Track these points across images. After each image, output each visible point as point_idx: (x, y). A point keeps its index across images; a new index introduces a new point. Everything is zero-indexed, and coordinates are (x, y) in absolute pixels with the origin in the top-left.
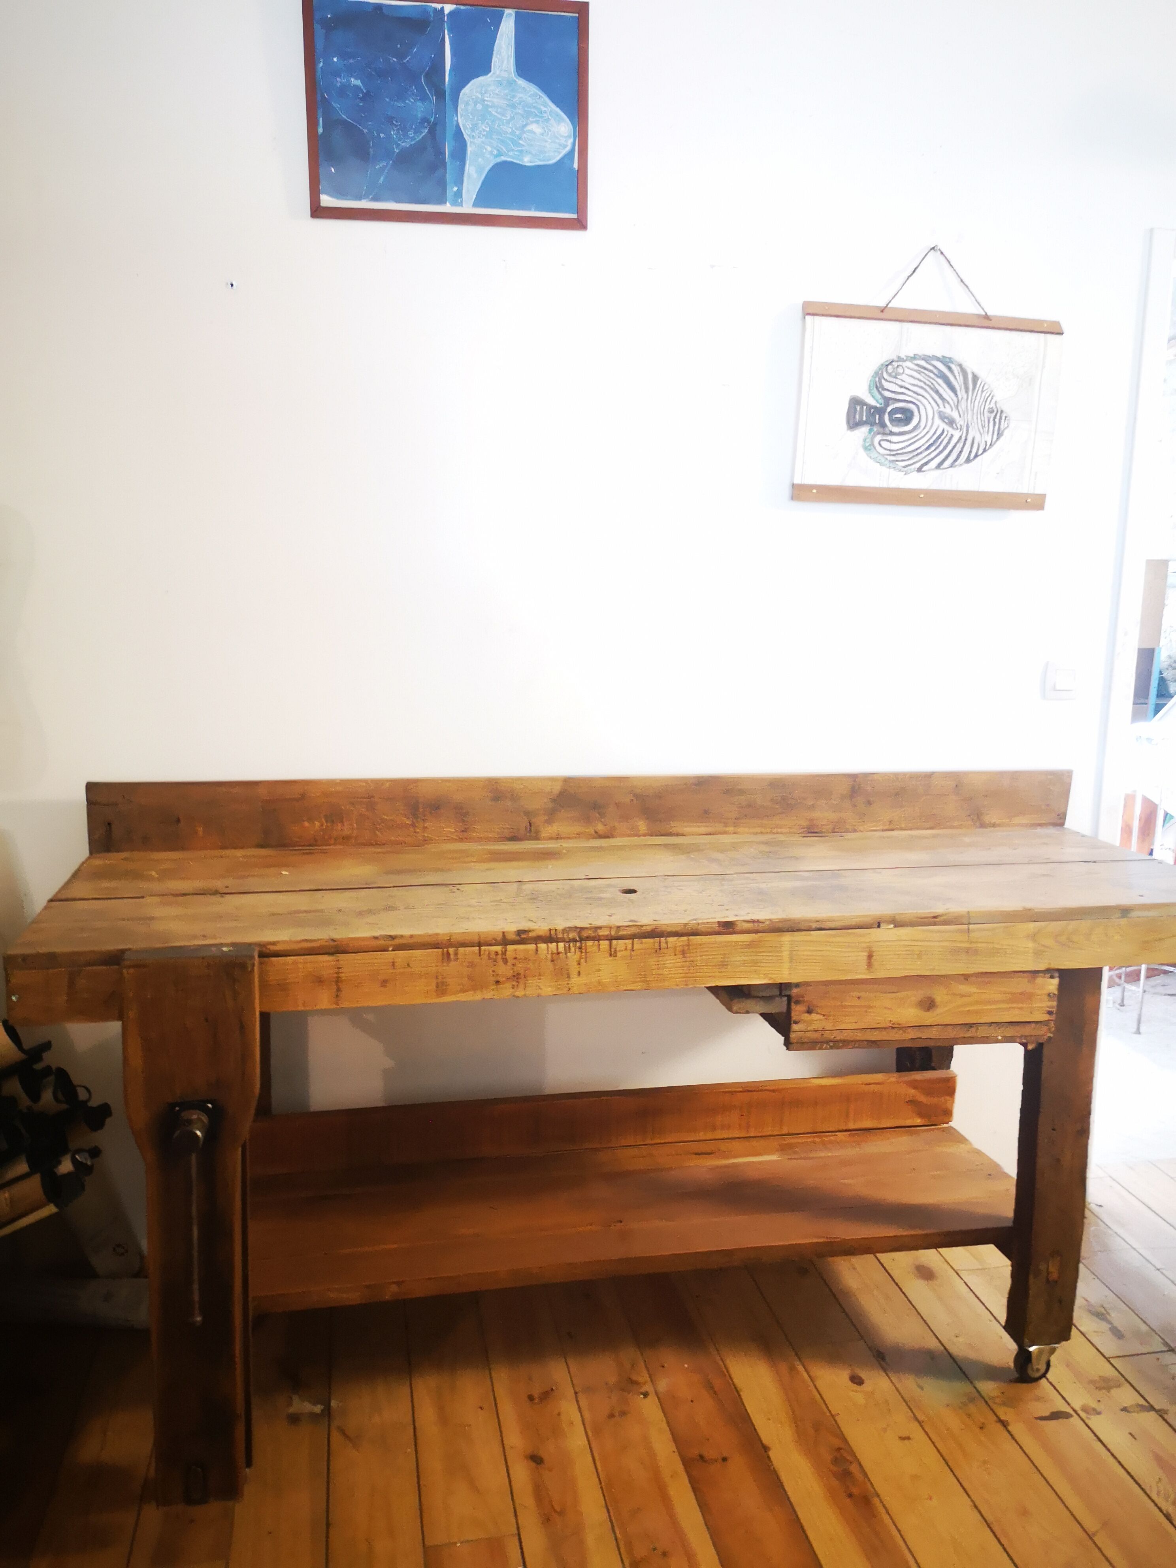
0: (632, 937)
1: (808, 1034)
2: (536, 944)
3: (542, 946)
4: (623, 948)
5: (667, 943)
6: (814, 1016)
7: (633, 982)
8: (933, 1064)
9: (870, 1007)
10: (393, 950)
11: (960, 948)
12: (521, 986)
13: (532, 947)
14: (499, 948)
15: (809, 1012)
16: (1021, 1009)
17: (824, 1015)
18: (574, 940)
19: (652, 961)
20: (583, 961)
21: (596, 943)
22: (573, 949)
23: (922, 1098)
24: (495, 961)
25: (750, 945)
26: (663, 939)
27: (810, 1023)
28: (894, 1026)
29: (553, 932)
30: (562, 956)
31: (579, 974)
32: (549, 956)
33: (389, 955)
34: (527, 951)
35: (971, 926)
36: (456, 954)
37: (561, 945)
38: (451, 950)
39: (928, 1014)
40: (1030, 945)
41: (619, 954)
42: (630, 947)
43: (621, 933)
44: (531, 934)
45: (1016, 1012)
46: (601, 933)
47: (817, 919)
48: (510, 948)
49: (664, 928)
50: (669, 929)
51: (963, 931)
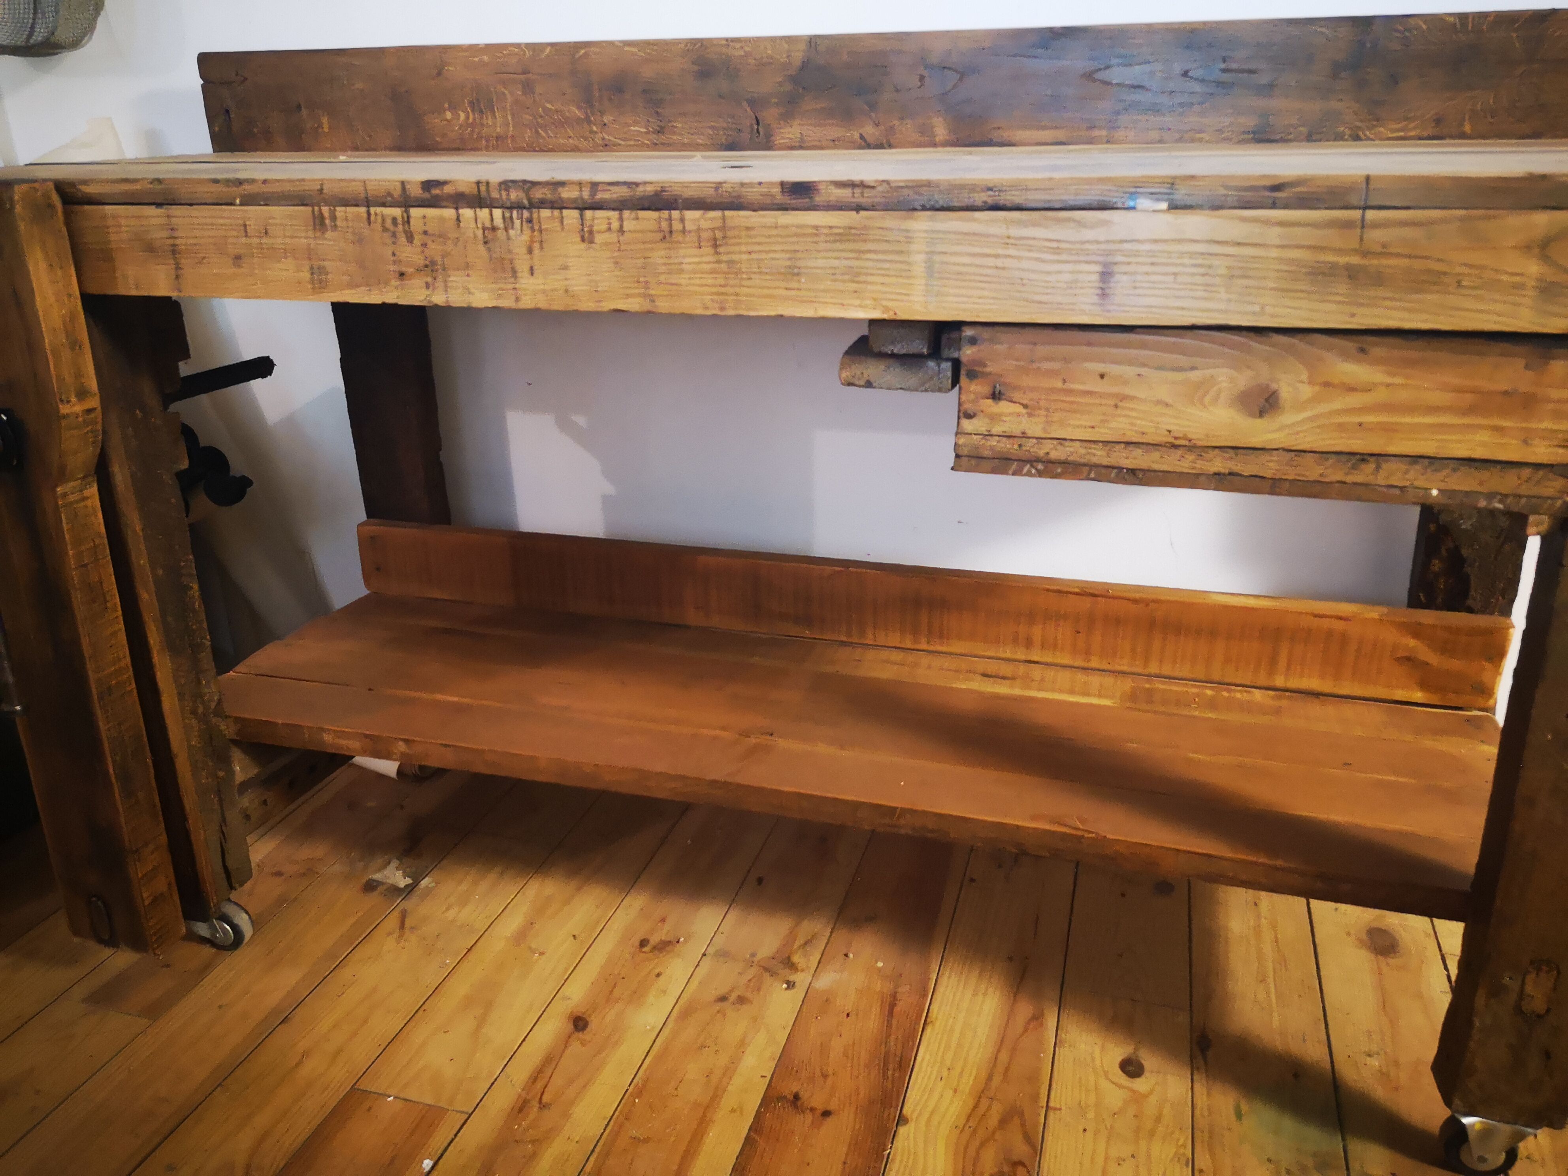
0: (620, 206)
1: (993, 442)
2: (457, 209)
3: (467, 213)
4: (604, 227)
5: (682, 220)
6: (1004, 407)
7: (628, 296)
8: (1470, 602)
9: (1124, 398)
10: (241, 204)
11: (1334, 266)
12: (440, 284)
13: (449, 213)
14: (397, 212)
15: (996, 396)
16: (1497, 429)
17: (1025, 406)
18: (520, 207)
19: (658, 255)
20: (536, 245)
21: (556, 213)
22: (517, 223)
23: (1432, 658)
24: (394, 235)
25: (845, 235)
26: (675, 214)
27: (994, 418)
28: (1177, 442)
29: (483, 188)
30: (501, 234)
31: (532, 271)
32: (480, 233)
33: (237, 212)
34: (442, 219)
35: (1370, 214)
36: (334, 218)
37: (497, 213)
38: (325, 210)
39: (1259, 422)
40: (1534, 268)
41: (599, 239)
42: (615, 225)
43: (599, 196)
44: (448, 189)
45: (1483, 436)
46: (567, 194)
47: (990, 185)
48: (415, 212)
49: (677, 190)
50: (688, 193)
51: (1347, 225)
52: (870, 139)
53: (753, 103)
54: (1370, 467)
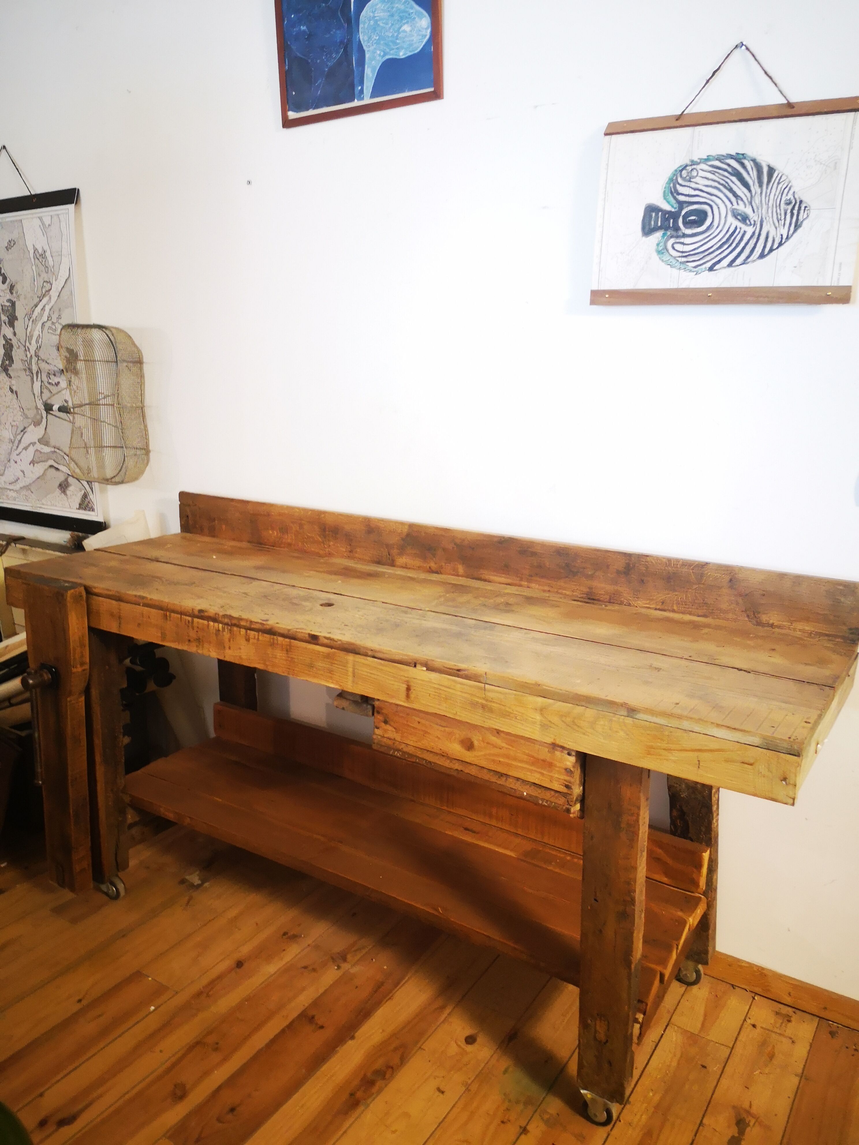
0: (258, 630)
1: (385, 740)
2: (208, 621)
3: (211, 623)
4: (253, 637)
5: (277, 640)
6: (388, 727)
7: (259, 663)
9: (426, 732)
10: (142, 606)
11: (477, 702)
12: (200, 646)
13: (205, 622)
14: (190, 619)
15: (386, 722)
16: (542, 774)
17: (395, 728)
18: (227, 624)
19: (269, 651)
20: (231, 639)
21: (239, 629)
22: (226, 630)
23: (669, 861)
24: (188, 626)
25: (328, 656)
26: (275, 637)
27: (386, 731)
28: (443, 754)
29: (217, 615)
30: (221, 632)
31: (230, 648)
32: (214, 631)
33: (140, 608)
34: (203, 624)
35: (487, 686)
36: (170, 617)
37: (220, 625)
38: (168, 613)
39: (468, 752)
40: (538, 717)
41: (251, 641)
42: (256, 637)
43: (252, 626)
44: (206, 614)
46: (243, 623)
48: (196, 620)
49: (277, 630)
50: (281, 631)
51: (480, 688)
52: (433, 569)
53: (387, 546)
54: (504, 779)
